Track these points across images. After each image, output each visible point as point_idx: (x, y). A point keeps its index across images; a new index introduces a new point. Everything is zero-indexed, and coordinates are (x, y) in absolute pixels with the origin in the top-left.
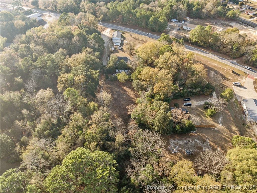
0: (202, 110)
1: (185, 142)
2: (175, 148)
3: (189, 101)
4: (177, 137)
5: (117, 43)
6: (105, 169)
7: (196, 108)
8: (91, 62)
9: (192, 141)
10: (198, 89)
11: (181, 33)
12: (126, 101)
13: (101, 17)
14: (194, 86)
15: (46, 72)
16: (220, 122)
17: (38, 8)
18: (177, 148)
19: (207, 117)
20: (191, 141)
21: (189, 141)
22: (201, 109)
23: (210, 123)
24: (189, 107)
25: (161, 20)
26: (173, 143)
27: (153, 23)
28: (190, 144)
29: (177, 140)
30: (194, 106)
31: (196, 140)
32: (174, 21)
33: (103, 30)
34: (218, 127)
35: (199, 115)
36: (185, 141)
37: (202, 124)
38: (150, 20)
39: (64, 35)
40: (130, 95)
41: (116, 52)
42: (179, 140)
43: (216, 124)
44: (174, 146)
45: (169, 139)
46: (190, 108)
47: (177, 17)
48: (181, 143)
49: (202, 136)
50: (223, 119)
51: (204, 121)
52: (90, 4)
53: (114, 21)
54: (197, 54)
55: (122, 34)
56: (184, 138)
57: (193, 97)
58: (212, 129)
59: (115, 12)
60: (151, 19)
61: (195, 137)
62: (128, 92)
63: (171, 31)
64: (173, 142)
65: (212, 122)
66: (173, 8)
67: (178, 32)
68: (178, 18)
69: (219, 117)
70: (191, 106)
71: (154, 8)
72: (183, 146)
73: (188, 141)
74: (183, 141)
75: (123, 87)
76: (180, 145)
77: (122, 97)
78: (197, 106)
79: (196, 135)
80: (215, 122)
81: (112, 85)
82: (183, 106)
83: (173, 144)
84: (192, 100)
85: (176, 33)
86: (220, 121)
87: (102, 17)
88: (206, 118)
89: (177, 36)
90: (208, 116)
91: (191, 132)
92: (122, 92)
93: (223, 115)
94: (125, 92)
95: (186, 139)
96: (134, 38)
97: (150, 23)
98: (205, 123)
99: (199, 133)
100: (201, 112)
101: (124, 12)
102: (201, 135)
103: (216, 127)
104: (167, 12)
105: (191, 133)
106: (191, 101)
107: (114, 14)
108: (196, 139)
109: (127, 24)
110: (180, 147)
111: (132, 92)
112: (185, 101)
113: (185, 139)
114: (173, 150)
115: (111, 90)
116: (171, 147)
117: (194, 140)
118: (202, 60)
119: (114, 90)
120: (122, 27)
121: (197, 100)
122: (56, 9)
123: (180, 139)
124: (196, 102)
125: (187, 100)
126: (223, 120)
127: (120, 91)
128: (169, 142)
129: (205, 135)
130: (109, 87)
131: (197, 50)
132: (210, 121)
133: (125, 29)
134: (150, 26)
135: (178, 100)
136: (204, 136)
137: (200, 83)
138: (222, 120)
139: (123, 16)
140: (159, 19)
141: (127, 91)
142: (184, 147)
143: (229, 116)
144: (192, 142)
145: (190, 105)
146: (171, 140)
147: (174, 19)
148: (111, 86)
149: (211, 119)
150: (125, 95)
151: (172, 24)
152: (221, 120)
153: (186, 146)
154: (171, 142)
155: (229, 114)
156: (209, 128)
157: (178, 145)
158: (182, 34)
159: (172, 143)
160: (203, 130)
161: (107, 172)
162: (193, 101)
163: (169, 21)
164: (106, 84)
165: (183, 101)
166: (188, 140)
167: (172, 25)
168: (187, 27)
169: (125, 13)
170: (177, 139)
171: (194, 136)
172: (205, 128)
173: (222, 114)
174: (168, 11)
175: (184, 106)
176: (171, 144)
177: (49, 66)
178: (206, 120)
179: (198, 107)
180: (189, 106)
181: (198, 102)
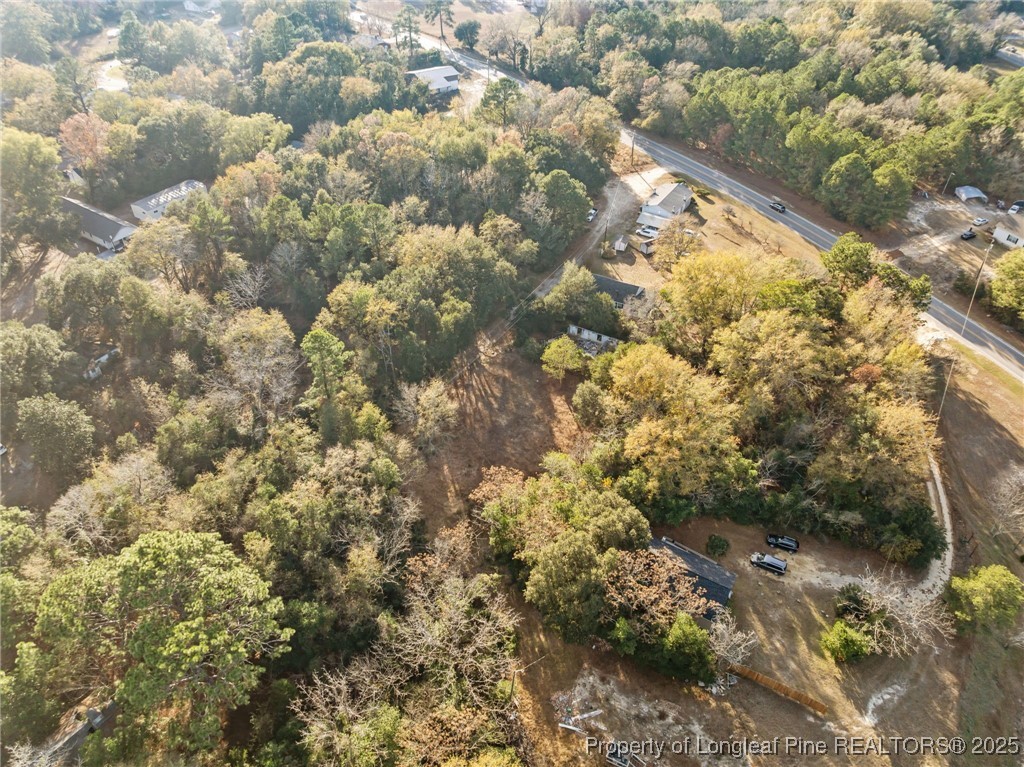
0: (824, 615)
1: (639, 709)
2: (582, 712)
3: (788, 550)
4: (626, 672)
5: (650, 227)
6: (202, 636)
7: (798, 594)
8: (471, 267)
9: (677, 722)
10: (852, 517)
11: (967, 257)
12: (527, 450)
13: (649, 119)
14: (842, 496)
15: (319, 259)
16: (871, 706)
17: (471, 50)
18: (590, 718)
19: (823, 656)
20: (670, 720)
21: (663, 716)
22: (819, 609)
23: (815, 688)
24: (769, 574)
25: (880, 179)
26: (588, 686)
27: (842, 183)
28: (657, 727)
29: (612, 685)
30: (797, 583)
31: (696, 728)
32: (964, 197)
33: (636, 167)
34: (846, 721)
35: (790, 632)
36: (645, 708)
37: (778, 674)
38: (834, 167)
39: (456, 153)
40: (557, 434)
41: (623, 262)
42: (624, 690)
43: (845, 707)
44: (583, 701)
45: (586, 665)
46: (770, 580)
47: (988, 181)
48: (621, 703)
49: (736, 723)
50: (904, 699)
51: (793, 665)
52: (630, 64)
53: (702, 145)
54: (989, 369)
55: (699, 201)
56: (649, 692)
57: (822, 542)
58: (811, 719)
59: (710, 110)
60: (842, 162)
61: (702, 711)
62: (559, 422)
63: (926, 236)
64: (593, 686)
65: (831, 690)
66: (984, 139)
67: (954, 248)
68: (992, 187)
69: (885, 681)
70: (782, 579)
71: (889, 124)
72: (621, 720)
73: (656, 714)
74: (636, 702)
75: (553, 397)
76: (611, 711)
77: (524, 434)
78: (810, 590)
79: (714, 704)
80: (849, 694)
81: (520, 374)
82: (744, 563)
83: (586, 694)
84: (807, 553)
85: (944, 249)
86: (875, 701)
87: (654, 120)
88: (815, 658)
89: (938, 261)
90: (828, 654)
91: (696, 685)
92: (538, 412)
93: (915, 680)
94: (547, 418)
95: (656, 698)
96: (735, 226)
97: (829, 178)
98: (794, 676)
99: (731, 701)
100: (815, 620)
101: (740, 116)
102: (738, 716)
103: (835, 718)
104: (944, 148)
105: (693, 689)
106: (795, 556)
107: (704, 114)
108: (700, 721)
109: (746, 167)
110: (602, 718)
111: (575, 427)
112: (769, 544)
113: (649, 700)
114: (570, 714)
115: (504, 392)
116: (569, 702)
117: (689, 722)
118: (998, 401)
119: (515, 396)
120: (716, 173)
121: (828, 564)
122: (523, 62)
123: (628, 688)
124: (820, 570)
125: (777, 546)
126: (901, 704)
127: (532, 408)
128: (575, 677)
129: (752, 725)
130: (505, 379)
131: (1001, 349)
132: (825, 678)
133: (724, 183)
134: (823, 193)
135: (743, 529)
136: (744, 726)
137: (878, 491)
138: (891, 700)
139: (734, 130)
140: (875, 173)
141: (560, 416)
142: (620, 726)
143: (946, 701)
144: (670, 725)
145: (778, 571)
146: (591, 674)
147: (970, 189)
148: (514, 377)
149: (836, 671)
150: (541, 428)
151: (950, 206)
152: (887, 697)
153: (635, 729)
154: (581, 681)
155: (955, 692)
156: (797, 706)
157: (603, 707)
158: (970, 262)
159: (584, 685)
160: (762, 699)
161: (204, 648)
162: (808, 559)
163: (939, 192)
164: (503, 365)
165: (760, 541)
166: (660, 708)
167: (946, 213)
168: (1014, 236)
169: (743, 120)
170: (618, 683)
171: (698, 704)
172: (777, 696)
173: (917, 676)
174: (951, 144)
175: (747, 564)
176: (578, 688)
177: (331, 242)
178: (807, 668)
179: (809, 596)
180: (773, 572)
181: (828, 575)
